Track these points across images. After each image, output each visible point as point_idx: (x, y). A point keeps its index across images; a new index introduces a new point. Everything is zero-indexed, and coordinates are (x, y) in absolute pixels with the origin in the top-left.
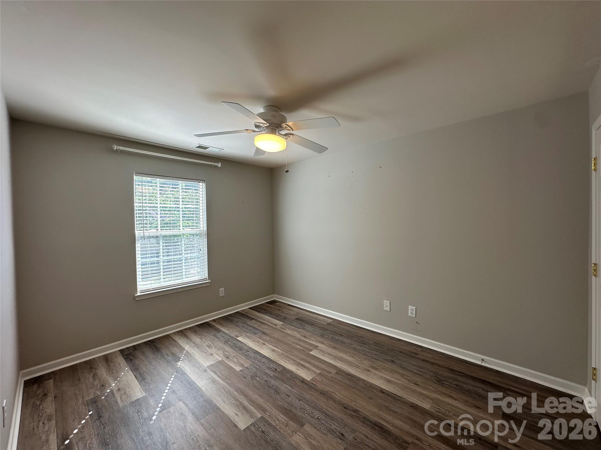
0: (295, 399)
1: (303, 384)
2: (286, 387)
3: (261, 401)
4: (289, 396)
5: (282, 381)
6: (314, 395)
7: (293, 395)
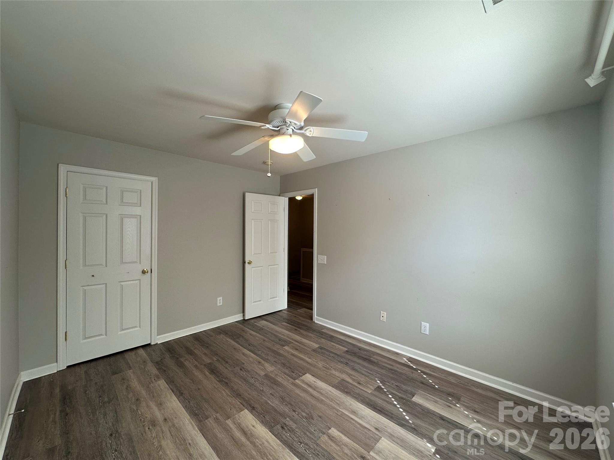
0: (266, 391)
1: (253, 406)
2: (273, 403)
3: (297, 391)
4: (271, 394)
5: (275, 410)
6: (247, 394)
7: (267, 395)
